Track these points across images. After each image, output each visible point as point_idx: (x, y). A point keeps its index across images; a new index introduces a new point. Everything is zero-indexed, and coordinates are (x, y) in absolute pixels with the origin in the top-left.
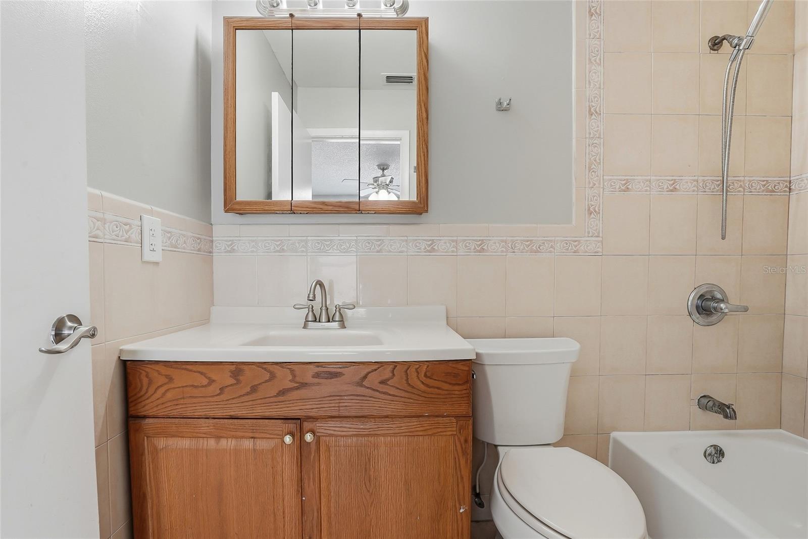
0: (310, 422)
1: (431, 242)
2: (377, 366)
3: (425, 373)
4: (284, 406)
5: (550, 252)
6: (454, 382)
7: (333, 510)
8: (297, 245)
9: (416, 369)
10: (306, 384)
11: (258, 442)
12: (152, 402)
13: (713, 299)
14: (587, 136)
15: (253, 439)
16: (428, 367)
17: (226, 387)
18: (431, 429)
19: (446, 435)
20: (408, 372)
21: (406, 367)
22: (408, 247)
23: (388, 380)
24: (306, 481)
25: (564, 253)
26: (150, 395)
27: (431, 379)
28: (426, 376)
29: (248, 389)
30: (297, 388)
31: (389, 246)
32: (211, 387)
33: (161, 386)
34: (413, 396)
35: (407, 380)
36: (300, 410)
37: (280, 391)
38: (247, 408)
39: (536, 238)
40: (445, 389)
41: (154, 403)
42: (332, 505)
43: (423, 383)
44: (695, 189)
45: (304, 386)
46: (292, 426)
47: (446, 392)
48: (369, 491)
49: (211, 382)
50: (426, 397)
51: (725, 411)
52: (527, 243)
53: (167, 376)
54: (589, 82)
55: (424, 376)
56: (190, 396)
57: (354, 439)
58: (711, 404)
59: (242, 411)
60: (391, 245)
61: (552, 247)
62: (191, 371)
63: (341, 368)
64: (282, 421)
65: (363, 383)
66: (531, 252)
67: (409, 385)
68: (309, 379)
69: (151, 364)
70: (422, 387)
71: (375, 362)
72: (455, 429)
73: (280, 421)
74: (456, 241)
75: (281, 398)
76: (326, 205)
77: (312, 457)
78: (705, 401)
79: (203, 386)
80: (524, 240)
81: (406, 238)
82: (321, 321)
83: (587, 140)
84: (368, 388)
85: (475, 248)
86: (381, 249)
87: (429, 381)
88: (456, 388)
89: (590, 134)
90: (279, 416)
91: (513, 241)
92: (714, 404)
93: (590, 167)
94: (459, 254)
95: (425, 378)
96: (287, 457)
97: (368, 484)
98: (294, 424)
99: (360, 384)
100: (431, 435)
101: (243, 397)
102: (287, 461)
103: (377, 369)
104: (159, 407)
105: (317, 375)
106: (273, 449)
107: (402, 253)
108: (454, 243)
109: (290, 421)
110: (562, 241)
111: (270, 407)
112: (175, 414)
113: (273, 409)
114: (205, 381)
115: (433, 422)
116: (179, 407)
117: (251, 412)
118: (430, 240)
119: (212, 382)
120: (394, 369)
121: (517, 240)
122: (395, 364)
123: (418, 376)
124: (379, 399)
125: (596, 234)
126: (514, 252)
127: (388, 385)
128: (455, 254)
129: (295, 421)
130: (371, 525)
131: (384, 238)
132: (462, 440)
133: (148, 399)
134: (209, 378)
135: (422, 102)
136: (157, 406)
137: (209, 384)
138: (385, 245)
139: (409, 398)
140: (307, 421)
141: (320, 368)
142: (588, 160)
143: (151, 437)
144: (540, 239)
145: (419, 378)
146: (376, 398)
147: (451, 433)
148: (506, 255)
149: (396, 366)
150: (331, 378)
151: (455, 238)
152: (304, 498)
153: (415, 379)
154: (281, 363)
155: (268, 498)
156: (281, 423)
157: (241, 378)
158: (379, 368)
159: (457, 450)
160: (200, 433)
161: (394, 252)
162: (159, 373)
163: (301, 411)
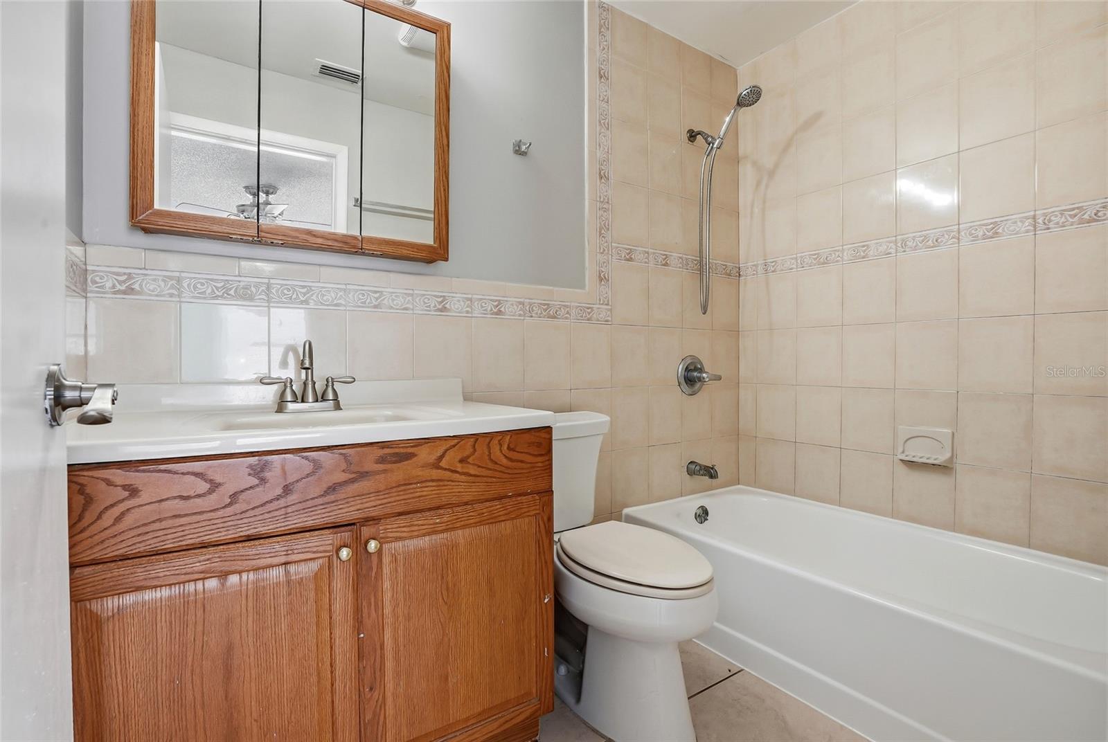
0: (369, 525)
1: (442, 299)
2: (456, 441)
3: (508, 445)
4: (336, 508)
5: (566, 318)
6: (536, 453)
7: (401, 639)
8: (253, 289)
9: (499, 441)
10: (367, 473)
11: (292, 568)
12: (90, 537)
13: (696, 369)
14: (598, 199)
15: (284, 566)
16: (511, 437)
17: (242, 491)
18: (515, 510)
19: (529, 516)
20: (490, 445)
21: (488, 440)
22: (415, 303)
23: (468, 457)
24: (365, 611)
25: (578, 320)
26: (86, 525)
27: (514, 451)
28: (509, 448)
29: (279, 491)
30: (352, 481)
31: (390, 301)
32: (214, 494)
33: (112, 506)
34: (498, 474)
35: (490, 455)
36: (358, 510)
37: (329, 488)
38: (277, 520)
39: (554, 303)
40: (529, 461)
41: (96, 537)
42: (401, 632)
43: (506, 457)
44: (681, 265)
45: (363, 477)
46: (346, 535)
47: (529, 465)
48: (446, 603)
49: (214, 486)
50: (509, 474)
51: (710, 472)
52: (544, 307)
53: (125, 487)
54: (600, 145)
55: (508, 448)
56: (174, 516)
57: (427, 538)
58: (698, 468)
59: (268, 526)
60: (393, 300)
61: (568, 313)
62: (176, 473)
63: (412, 447)
64: (331, 530)
65: (440, 464)
66: (548, 318)
67: (492, 460)
68: (370, 466)
69: (88, 470)
70: (505, 461)
71: (454, 436)
72: (538, 507)
73: (327, 531)
74: (470, 300)
75: (331, 498)
76: (315, 236)
77: (373, 574)
78: (693, 467)
79: (199, 496)
80: (541, 304)
81: (411, 292)
82: (305, 400)
83: (598, 203)
84: (445, 469)
85: (492, 310)
86: (379, 304)
87: (511, 454)
88: (540, 459)
89: (600, 197)
90: (327, 524)
91: (530, 304)
92: (700, 467)
93: (600, 232)
94: (474, 315)
95: (507, 451)
96: (338, 581)
97: (445, 593)
98: (349, 531)
99: (436, 465)
100: (513, 519)
101: (271, 504)
102: (339, 586)
103: (456, 445)
104: (106, 544)
105: (382, 460)
106: (316, 574)
107: (407, 310)
108: (469, 302)
109: (343, 529)
110: (577, 307)
111: (313, 513)
112: (141, 549)
113: (318, 514)
114: (203, 487)
115: (516, 502)
116: (150, 537)
117: (283, 524)
118: (441, 296)
119: (217, 487)
120: (475, 442)
121: (535, 303)
122: (476, 437)
123: (500, 449)
124: (459, 482)
125: (606, 302)
126: (532, 317)
127: (469, 463)
128: (470, 315)
129: (349, 528)
130: (449, 645)
131: (383, 290)
132: (546, 519)
133: (81, 532)
134: (211, 481)
135: (442, 123)
136: (102, 542)
137: (211, 491)
138: (384, 299)
139: (491, 477)
140: (366, 526)
141: (385, 449)
142: (598, 225)
143: (86, 600)
144: (556, 303)
145: (501, 452)
146: (455, 481)
147: (534, 512)
148: (524, 319)
149: (477, 439)
150: (400, 461)
151: (470, 296)
152: (362, 635)
153: (498, 453)
154: (329, 447)
155: (309, 650)
156: (330, 534)
157: (267, 474)
158: (458, 443)
159: (540, 531)
160: (193, 573)
161: (397, 309)
162: (109, 483)
163: (360, 511)
